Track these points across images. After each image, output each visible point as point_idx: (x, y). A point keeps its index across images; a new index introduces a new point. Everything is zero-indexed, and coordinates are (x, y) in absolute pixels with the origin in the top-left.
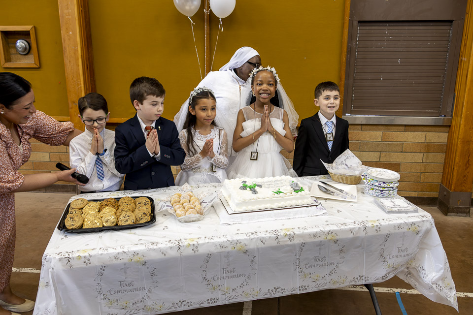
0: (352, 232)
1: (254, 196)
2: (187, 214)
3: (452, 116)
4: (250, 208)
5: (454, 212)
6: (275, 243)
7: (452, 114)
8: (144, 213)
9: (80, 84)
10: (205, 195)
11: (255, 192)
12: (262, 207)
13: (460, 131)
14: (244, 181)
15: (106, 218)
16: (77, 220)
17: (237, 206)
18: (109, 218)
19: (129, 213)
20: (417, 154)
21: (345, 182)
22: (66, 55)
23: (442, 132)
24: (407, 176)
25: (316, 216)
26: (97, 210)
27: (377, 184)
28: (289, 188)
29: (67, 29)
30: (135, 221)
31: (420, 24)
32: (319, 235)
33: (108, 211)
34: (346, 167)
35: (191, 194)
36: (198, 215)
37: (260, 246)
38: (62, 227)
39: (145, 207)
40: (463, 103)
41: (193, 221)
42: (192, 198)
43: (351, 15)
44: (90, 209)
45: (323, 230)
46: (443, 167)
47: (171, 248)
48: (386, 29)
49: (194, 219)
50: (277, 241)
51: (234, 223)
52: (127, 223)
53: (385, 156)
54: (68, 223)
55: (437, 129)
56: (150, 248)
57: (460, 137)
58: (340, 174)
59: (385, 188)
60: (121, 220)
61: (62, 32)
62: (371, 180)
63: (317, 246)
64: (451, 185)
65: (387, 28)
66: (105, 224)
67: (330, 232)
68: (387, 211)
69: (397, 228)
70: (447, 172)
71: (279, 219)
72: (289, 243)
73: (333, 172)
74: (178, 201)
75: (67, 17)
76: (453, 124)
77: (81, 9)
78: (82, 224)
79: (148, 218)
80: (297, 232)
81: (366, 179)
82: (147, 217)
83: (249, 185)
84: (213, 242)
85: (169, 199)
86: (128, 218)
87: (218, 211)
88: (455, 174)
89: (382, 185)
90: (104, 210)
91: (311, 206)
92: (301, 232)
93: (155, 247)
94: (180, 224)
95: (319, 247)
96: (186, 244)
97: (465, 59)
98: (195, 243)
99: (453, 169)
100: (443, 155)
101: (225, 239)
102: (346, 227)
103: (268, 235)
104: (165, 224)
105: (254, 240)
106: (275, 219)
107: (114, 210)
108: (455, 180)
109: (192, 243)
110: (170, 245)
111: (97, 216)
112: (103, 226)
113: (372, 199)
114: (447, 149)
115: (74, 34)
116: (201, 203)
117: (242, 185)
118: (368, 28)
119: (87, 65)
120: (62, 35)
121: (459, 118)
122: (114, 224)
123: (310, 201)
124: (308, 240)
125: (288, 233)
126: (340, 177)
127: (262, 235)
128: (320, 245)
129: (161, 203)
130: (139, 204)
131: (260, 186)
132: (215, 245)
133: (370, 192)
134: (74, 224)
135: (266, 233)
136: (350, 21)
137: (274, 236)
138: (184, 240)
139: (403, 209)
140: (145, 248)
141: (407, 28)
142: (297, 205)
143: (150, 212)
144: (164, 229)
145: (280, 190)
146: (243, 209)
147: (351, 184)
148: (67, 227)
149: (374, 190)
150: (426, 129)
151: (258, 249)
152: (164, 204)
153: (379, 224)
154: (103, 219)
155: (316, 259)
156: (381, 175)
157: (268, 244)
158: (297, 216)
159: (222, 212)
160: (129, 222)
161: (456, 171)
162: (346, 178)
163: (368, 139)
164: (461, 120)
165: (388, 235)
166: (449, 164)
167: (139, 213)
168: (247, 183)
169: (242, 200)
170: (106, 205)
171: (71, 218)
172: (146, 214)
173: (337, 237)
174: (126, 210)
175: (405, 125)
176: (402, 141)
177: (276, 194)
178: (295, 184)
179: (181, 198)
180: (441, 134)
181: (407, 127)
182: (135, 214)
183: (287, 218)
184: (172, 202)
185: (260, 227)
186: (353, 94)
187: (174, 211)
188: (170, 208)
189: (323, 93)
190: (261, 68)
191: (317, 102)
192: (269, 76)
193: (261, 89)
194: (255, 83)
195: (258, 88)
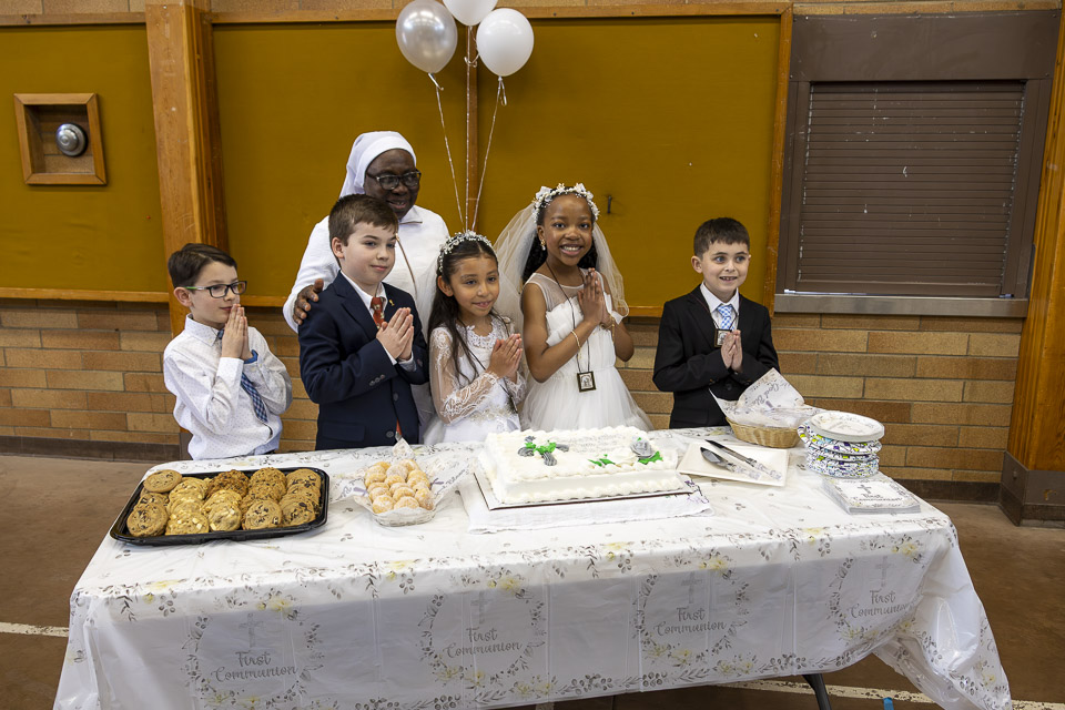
0: (763, 554)
1: (549, 470)
2: (397, 506)
3: (1027, 296)
4: (536, 497)
5: (1035, 518)
6: (587, 576)
7: (1028, 291)
8: (302, 505)
9: (193, 221)
10: (443, 466)
11: (550, 461)
12: (566, 494)
13: (1047, 330)
14: (529, 438)
15: (217, 514)
16: (154, 516)
17: (508, 491)
18: (223, 514)
19: (266, 504)
20: (948, 382)
21: (763, 442)
22: (163, 157)
23: (1007, 333)
24: (926, 434)
25: (686, 516)
26: (200, 497)
27: (831, 447)
28: (628, 454)
29: (166, 100)
30: (279, 521)
31: (952, 88)
32: (687, 560)
33: (223, 497)
34: (768, 408)
35: (412, 464)
36: (419, 511)
37: (552, 582)
38: (122, 533)
39: (306, 490)
40: (1052, 266)
41: (409, 524)
42: (412, 473)
43: (795, 68)
44: (185, 493)
45: (698, 547)
46: (1009, 414)
47: (353, 580)
48: (875, 101)
49: (411, 519)
50: (591, 570)
51: (500, 529)
52: (262, 525)
53: (877, 386)
54: (135, 524)
55: (996, 325)
56: (305, 579)
57: (1045, 343)
58: (751, 423)
59: (849, 456)
60: (250, 519)
61: (155, 107)
62: (818, 438)
63: (685, 583)
64: (1028, 455)
65: (875, 97)
66: (214, 528)
67: (713, 553)
68: (848, 507)
69: (868, 546)
70: (1019, 424)
71: (601, 521)
72: (619, 575)
73: (737, 421)
74: (382, 478)
75: (166, 74)
76: (1031, 315)
77: (197, 57)
78: (165, 526)
79: (311, 515)
80: (637, 551)
81: (809, 436)
82: (307, 513)
83: (538, 446)
84: (447, 571)
85: (363, 475)
86: (265, 513)
87: (466, 503)
88: (1037, 429)
89: (843, 449)
90: (215, 496)
91: (675, 494)
92: (648, 552)
93: (317, 578)
94: (382, 529)
95: (688, 587)
96: (386, 572)
97: (1056, 167)
98: (407, 571)
99: (1033, 417)
100: (1011, 386)
101: (474, 565)
102: (750, 542)
103: (572, 556)
104: (346, 530)
105: (540, 568)
106: (593, 521)
107: (238, 496)
108: (1035, 443)
109: (399, 572)
110: (350, 574)
111: (198, 508)
112: (210, 530)
113: (818, 481)
114: (1017, 371)
115: (181, 111)
116: (431, 484)
117: (524, 445)
118: (831, 97)
119: (209, 179)
120: (155, 113)
121: (1043, 301)
122: (235, 526)
123: (674, 482)
124: (662, 570)
125: (617, 553)
126: (751, 430)
127: (557, 556)
128: (691, 582)
129: (345, 483)
130: (294, 483)
131: (564, 448)
132: (451, 575)
133: (816, 465)
134: (146, 525)
135: (569, 553)
136: (791, 81)
137: (584, 558)
138: (384, 565)
139: (886, 503)
140: (295, 580)
141: (921, 96)
142: (645, 492)
143: (317, 503)
144: (342, 540)
145: (608, 458)
146: (520, 499)
147: (777, 447)
148: (132, 532)
149: (825, 461)
150: (969, 324)
151: (549, 587)
152: (350, 486)
153: (825, 537)
154: (210, 515)
155: (682, 613)
156: (842, 427)
157: (571, 577)
158: (643, 517)
159: (475, 504)
160: (267, 524)
161: (1039, 422)
162: (766, 433)
163: (835, 348)
164: (1047, 306)
165: (849, 562)
166: (1024, 405)
167: (290, 504)
168: (534, 442)
169: (521, 479)
170: (222, 485)
171: (140, 513)
172: (306, 506)
173: (729, 565)
174: (263, 496)
175: (921, 317)
176: (916, 352)
177: (597, 466)
178: (641, 444)
179: (388, 472)
180: (1004, 337)
181: (926, 321)
182: (283, 506)
183: (619, 520)
184: (367, 481)
185: (556, 539)
186: (800, 244)
187: (369, 501)
188: (361, 493)
189: (711, 246)
190: (561, 189)
191: (698, 263)
192: (579, 206)
193: (564, 236)
194: (548, 223)
195: (556, 234)
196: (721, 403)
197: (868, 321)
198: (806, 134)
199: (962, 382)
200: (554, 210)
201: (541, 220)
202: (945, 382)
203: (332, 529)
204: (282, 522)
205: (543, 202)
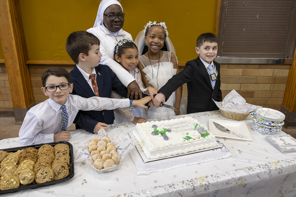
0: (258, 176)
1: (167, 143)
3: (293, 57)
4: (164, 155)
7: (294, 56)
8: (62, 167)
9: (11, 34)
10: (120, 140)
11: (166, 138)
12: (175, 152)
14: (154, 125)
15: (23, 176)
17: (151, 154)
18: (25, 176)
19: (46, 169)
21: (234, 118)
23: (285, 69)
24: (258, 100)
25: (222, 159)
26: (15, 164)
27: (267, 124)
28: (197, 134)
30: (52, 177)
32: (230, 182)
33: (25, 166)
35: (107, 139)
36: (115, 166)
39: (63, 157)
41: (111, 171)
42: (108, 144)
44: (8, 163)
45: (234, 177)
46: (284, 94)
50: (193, 192)
51: (151, 172)
52: (45, 180)
53: (244, 86)
55: (282, 67)
59: (273, 126)
60: (39, 178)
62: (261, 119)
64: (291, 107)
66: (22, 182)
67: (240, 178)
68: (283, 152)
69: (295, 168)
71: (190, 164)
72: (205, 192)
73: (224, 110)
74: (96, 148)
76: (294, 63)
79: (67, 171)
80: (212, 181)
81: (256, 118)
82: (65, 170)
83: (160, 131)
85: (87, 145)
86: (45, 174)
87: (133, 157)
89: (272, 124)
90: (22, 164)
92: (215, 181)
95: (230, 192)
100: (285, 85)
102: (254, 172)
103: (186, 187)
104: (84, 177)
105: (173, 194)
106: (187, 165)
107: (33, 163)
111: (14, 172)
112: (21, 184)
114: (289, 81)
116: (117, 149)
117: (153, 130)
122: (32, 181)
123: (214, 144)
124: (221, 187)
125: (204, 183)
126: (230, 115)
127: (180, 188)
128: (231, 190)
129: (80, 150)
130: (58, 153)
131: (169, 131)
133: (259, 129)
135: (184, 185)
137: (190, 187)
142: (204, 149)
143: (69, 163)
144: (82, 184)
145: (189, 135)
146: (158, 156)
149: (264, 128)
150: (274, 66)
152: (82, 152)
153: (281, 167)
154: (20, 176)
158: (206, 161)
160: (47, 179)
163: (232, 75)
165: (288, 176)
167: (57, 166)
168: (158, 129)
169: (156, 149)
170: (25, 157)
172: (64, 167)
173: (246, 182)
174: (44, 164)
175: (260, 64)
176: (257, 75)
177: (186, 140)
178: (201, 128)
179: (98, 144)
180: (284, 70)
181: (261, 65)
182: (53, 168)
183: (197, 163)
184: (89, 149)
185: (175, 176)
186: (223, 41)
187: (92, 161)
188: (88, 156)
189: (204, 44)
190: (155, 23)
191: (198, 50)
192: (161, 30)
193: (153, 42)
194: (149, 35)
195: (151, 40)
196: (216, 103)
197: (243, 66)
198: (226, 4)
199: (270, 85)
200: (151, 31)
201: (146, 34)
202: (265, 84)
203: (77, 177)
204: (54, 177)
205: (148, 28)
